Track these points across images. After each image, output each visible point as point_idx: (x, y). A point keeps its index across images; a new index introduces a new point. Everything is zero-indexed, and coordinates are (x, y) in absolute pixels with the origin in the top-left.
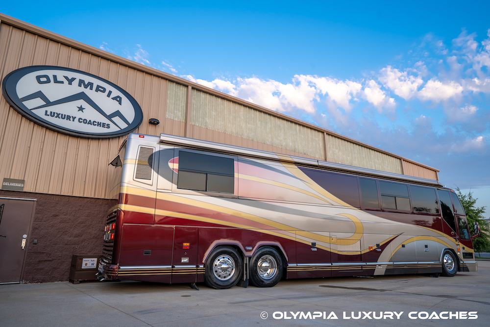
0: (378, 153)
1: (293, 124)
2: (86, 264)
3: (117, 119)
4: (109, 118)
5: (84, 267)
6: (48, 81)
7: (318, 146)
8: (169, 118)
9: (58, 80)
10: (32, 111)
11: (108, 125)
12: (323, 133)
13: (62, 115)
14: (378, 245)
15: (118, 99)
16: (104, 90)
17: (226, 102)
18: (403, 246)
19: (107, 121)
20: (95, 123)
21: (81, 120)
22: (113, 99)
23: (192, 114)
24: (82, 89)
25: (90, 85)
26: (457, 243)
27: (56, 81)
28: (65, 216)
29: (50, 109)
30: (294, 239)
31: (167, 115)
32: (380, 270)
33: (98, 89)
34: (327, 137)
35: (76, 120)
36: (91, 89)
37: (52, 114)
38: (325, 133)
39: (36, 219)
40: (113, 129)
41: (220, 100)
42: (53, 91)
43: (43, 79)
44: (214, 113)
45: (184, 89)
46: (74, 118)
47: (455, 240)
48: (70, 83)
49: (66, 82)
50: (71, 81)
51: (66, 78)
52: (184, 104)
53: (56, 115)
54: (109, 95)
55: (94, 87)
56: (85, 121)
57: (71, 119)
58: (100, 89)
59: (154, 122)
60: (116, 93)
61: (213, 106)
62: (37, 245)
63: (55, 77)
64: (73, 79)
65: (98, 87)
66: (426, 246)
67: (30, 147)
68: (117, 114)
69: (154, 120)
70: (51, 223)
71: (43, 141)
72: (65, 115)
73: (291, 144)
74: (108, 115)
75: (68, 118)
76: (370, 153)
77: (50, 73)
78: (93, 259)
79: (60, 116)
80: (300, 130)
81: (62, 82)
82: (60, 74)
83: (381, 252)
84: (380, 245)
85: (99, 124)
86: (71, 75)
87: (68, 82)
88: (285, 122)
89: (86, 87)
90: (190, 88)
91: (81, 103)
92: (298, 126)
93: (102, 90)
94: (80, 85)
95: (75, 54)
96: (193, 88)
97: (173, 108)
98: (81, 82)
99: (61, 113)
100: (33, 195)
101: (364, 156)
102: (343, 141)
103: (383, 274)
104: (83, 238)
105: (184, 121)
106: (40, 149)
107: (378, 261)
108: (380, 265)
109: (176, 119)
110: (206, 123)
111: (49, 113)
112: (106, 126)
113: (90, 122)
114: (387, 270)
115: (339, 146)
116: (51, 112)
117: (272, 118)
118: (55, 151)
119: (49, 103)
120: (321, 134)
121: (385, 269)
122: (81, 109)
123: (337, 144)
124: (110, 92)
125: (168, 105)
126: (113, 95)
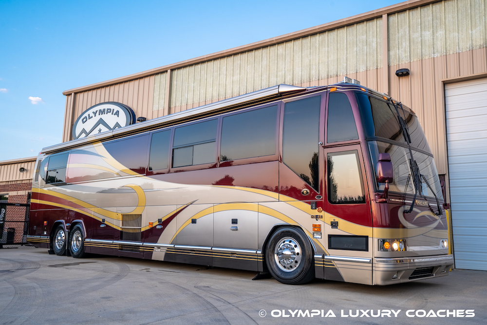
6: (87, 120)
12: (381, 17)
14: (160, 221)
18: (194, 221)
22: (115, 114)
24: (100, 116)
25: (104, 111)
26: (316, 212)
30: (92, 217)
31: (154, 108)
32: (158, 255)
33: (109, 111)
36: (104, 113)
42: (88, 126)
43: (84, 120)
44: (193, 85)
47: (310, 206)
48: (95, 115)
49: (93, 115)
50: (95, 113)
51: (94, 112)
54: (112, 113)
55: (106, 111)
60: (116, 108)
61: (192, 78)
63: (89, 115)
64: (96, 111)
65: (108, 109)
66: (235, 221)
77: (86, 115)
81: (92, 117)
82: (90, 112)
83: (162, 230)
84: (163, 221)
86: (94, 110)
89: (102, 113)
90: (169, 71)
91: (101, 126)
94: (99, 114)
96: (174, 70)
97: (158, 99)
98: (100, 111)
103: (162, 259)
107: (158, 242)
108: (159, 247)
109: (161, 108)
114: (167, 255)
119: (87, 134)
121: (164, 253)
122: (100, 131)
124: (114, 110)
125: (155, 98)
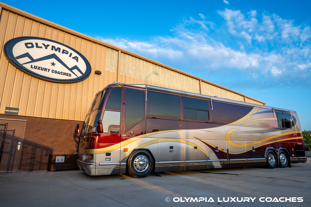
0: (231, 93)
1: (182, 75)
2: (58, 160)
3: (75, 71)
4: (71, 70)
5: (57, 161)
6: (33, 47)
7: (196, 89)
8: (107, 70)
9: (39, 46)
10: (22, 65)
11: (70, 74)
12: (199, 80)
13: (42, 68)
15: (76, 58)
16: (67, 53)
17: (141, 61)
19: (69, 72)
20: (62, 73)
21: (53, 71)
22: (73, 58)
23: (121, 68)
24: (54, 52)
25: (59, 49)
27: (37, 46)
28: (44, 131)
29: (34, 64)
31: (106, 69)
33: (64, 52)
34: (201, 82)
35: (50, 71)
36: (59, 52)
37: (35, 67)
38: (200, 81)
39: (26, 132)
40: (73, 77)
41: (138, 59)
42: (36, 53)
43: (29, 45)
44: (134, 68)
45: (116, 52)
46: (49, 70)
48: (46, 48)
49: (44, 47)
50: (46, 47)
51: (44, 44)
52: (116, 62)
53: (38, 68)
54: (70, 56)
55: (61, 51)
56: (56, 72)
57: (47, 70)
58: (65, 52)
59: (98, 73)
60: (74, 54)
61: (134, 63)
62: (27, 148)
63: (37, 44)
64: (48, 45)
65: (64, 50)
67: (21, 88)
68: (76, 67)
69: (98, 72)
70: (35, 135)
71: (30, 84)
72: (43, 68)
73: (180, 87)
74: (70, 68)
75: (45, 69)
76: (226, 92)
77: (34, 41)
78: (62, 157)
79: (40, 68)
80: (185, 78)
81: (41, 47)
82: (40, 42)
85: (64, 74)
86: (47, 43)
87: (45, 47)
88: (177, 73)
89: (56, 50)
90: (120, 52)
91: (53, 60)
92: (184, 76)
93: (66, 52)
94: (52, 49)
95: (49, 30)
96: (122, 52)
97: (109, 64)
98: (53, 47)
99: (41, 67)
100: (24, 117)
101: (223, 94)
102: (211, 85)
104: (55, 144)
105: (116, 72)
106: (28, 89)
109: (112, 71)
110: (129, 73)
111: (33, 67)
112: (69, 75)
113: (59, 73)
115: (208, 88)
116: (35, 66)
117: (169, 71)
118: (37, 90)
119: (33, 60)
120: (198, 81)
122: (53, 64)
123: (207, 87)
124: (71, 54)
125: (106, 63)
126: (73, 56)
